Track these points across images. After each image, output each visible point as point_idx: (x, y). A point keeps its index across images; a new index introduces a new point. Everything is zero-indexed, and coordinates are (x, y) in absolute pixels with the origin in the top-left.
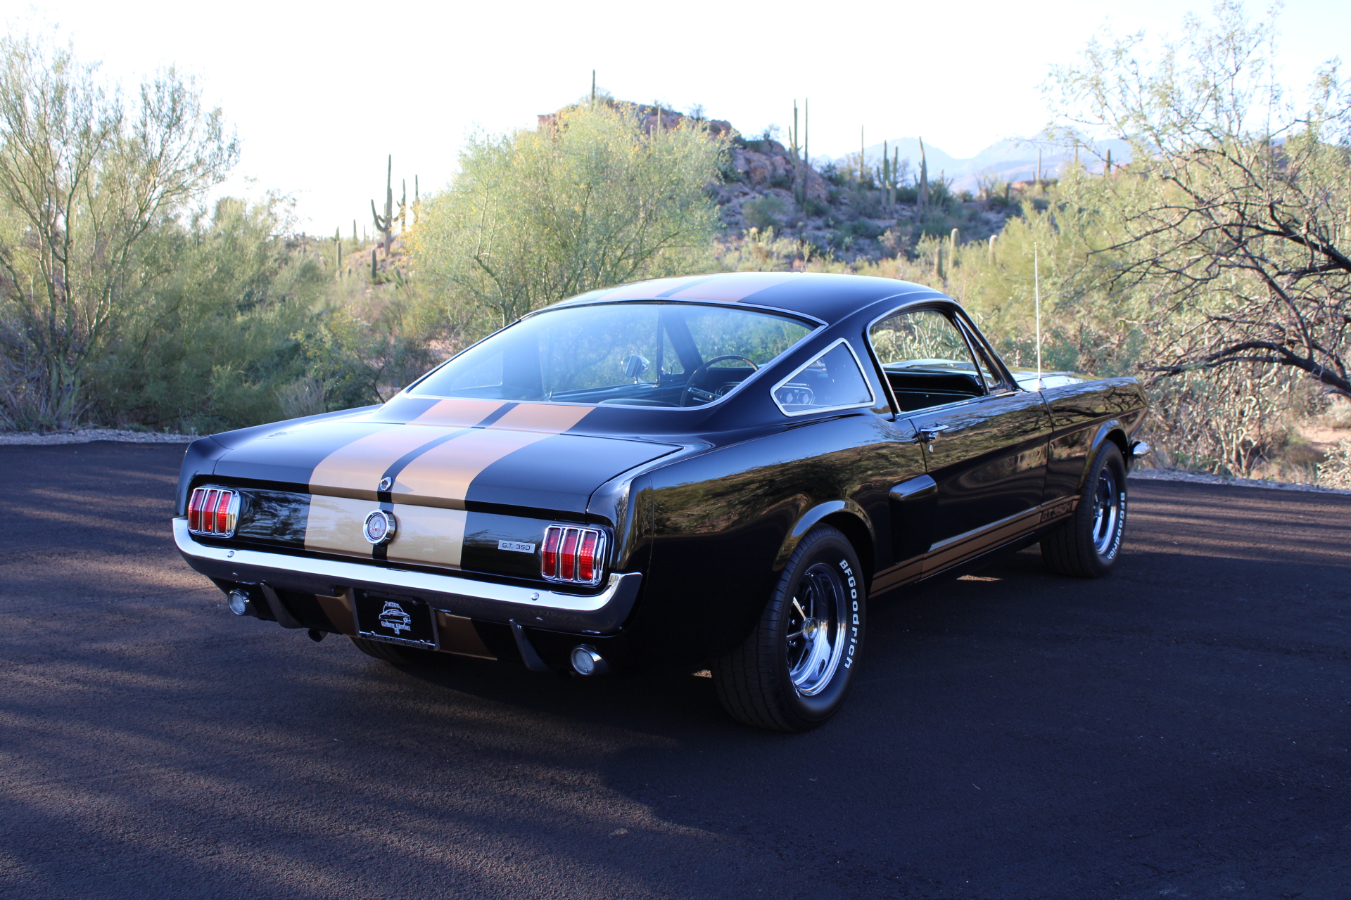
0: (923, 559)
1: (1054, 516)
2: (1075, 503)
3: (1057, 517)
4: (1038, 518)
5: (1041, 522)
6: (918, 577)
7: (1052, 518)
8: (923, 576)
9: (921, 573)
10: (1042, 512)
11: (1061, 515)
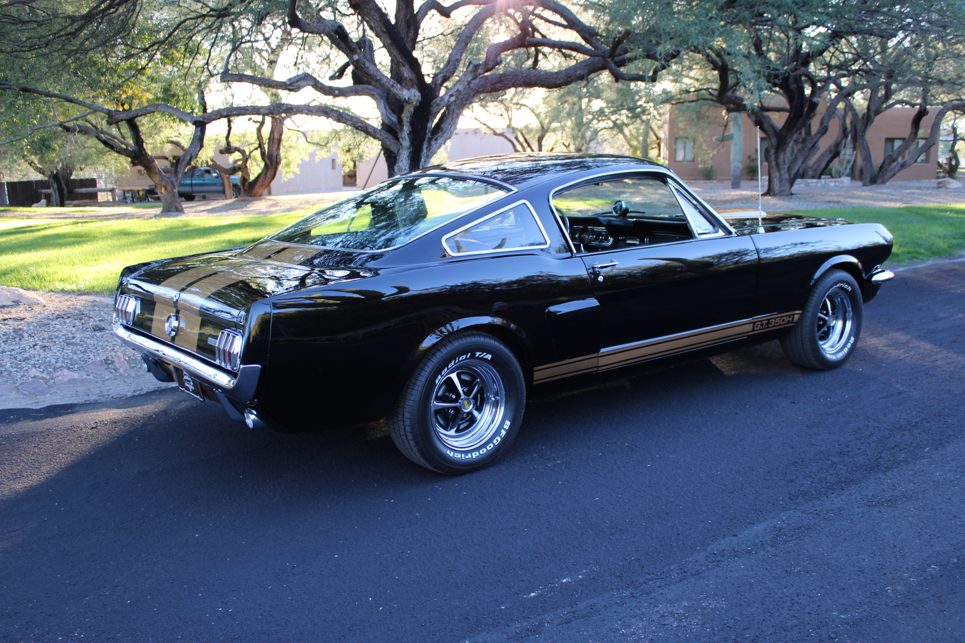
0: (598, 357)
1: (770, 326)
2: (796, 317)
3: (774, 326)
4: (749, 328)
5: (753, 330)
6: (596, 369)
7: (768, 327)
8: (600, 369)
9: (598, 367)
10: (754, 323)
11: (780, 325)
